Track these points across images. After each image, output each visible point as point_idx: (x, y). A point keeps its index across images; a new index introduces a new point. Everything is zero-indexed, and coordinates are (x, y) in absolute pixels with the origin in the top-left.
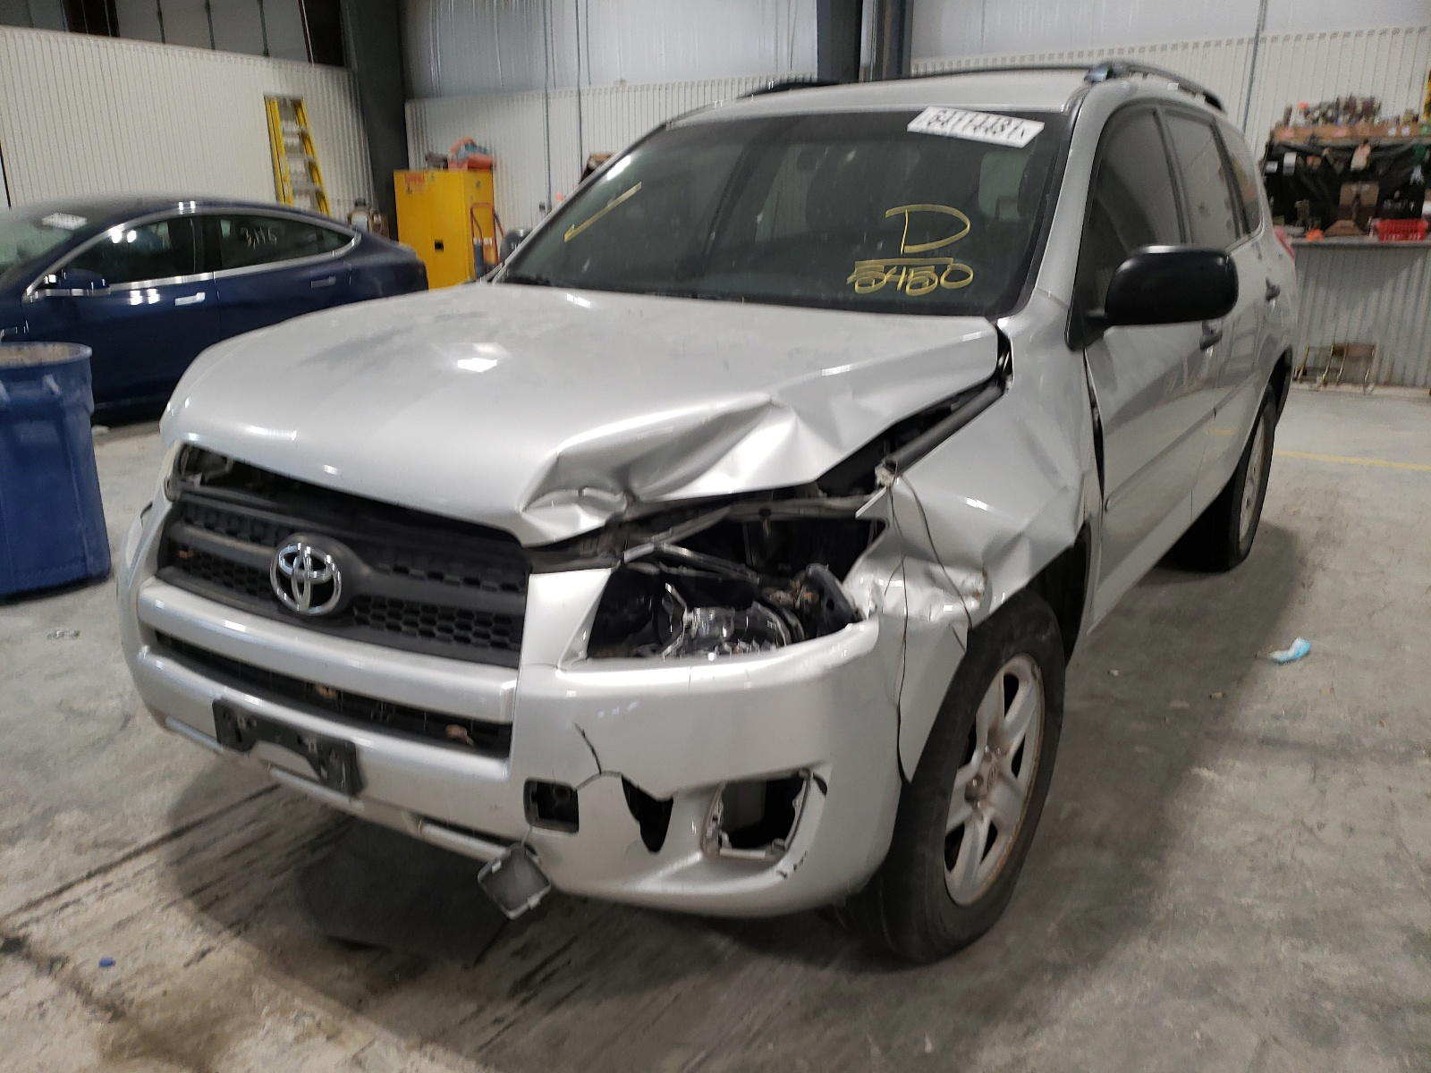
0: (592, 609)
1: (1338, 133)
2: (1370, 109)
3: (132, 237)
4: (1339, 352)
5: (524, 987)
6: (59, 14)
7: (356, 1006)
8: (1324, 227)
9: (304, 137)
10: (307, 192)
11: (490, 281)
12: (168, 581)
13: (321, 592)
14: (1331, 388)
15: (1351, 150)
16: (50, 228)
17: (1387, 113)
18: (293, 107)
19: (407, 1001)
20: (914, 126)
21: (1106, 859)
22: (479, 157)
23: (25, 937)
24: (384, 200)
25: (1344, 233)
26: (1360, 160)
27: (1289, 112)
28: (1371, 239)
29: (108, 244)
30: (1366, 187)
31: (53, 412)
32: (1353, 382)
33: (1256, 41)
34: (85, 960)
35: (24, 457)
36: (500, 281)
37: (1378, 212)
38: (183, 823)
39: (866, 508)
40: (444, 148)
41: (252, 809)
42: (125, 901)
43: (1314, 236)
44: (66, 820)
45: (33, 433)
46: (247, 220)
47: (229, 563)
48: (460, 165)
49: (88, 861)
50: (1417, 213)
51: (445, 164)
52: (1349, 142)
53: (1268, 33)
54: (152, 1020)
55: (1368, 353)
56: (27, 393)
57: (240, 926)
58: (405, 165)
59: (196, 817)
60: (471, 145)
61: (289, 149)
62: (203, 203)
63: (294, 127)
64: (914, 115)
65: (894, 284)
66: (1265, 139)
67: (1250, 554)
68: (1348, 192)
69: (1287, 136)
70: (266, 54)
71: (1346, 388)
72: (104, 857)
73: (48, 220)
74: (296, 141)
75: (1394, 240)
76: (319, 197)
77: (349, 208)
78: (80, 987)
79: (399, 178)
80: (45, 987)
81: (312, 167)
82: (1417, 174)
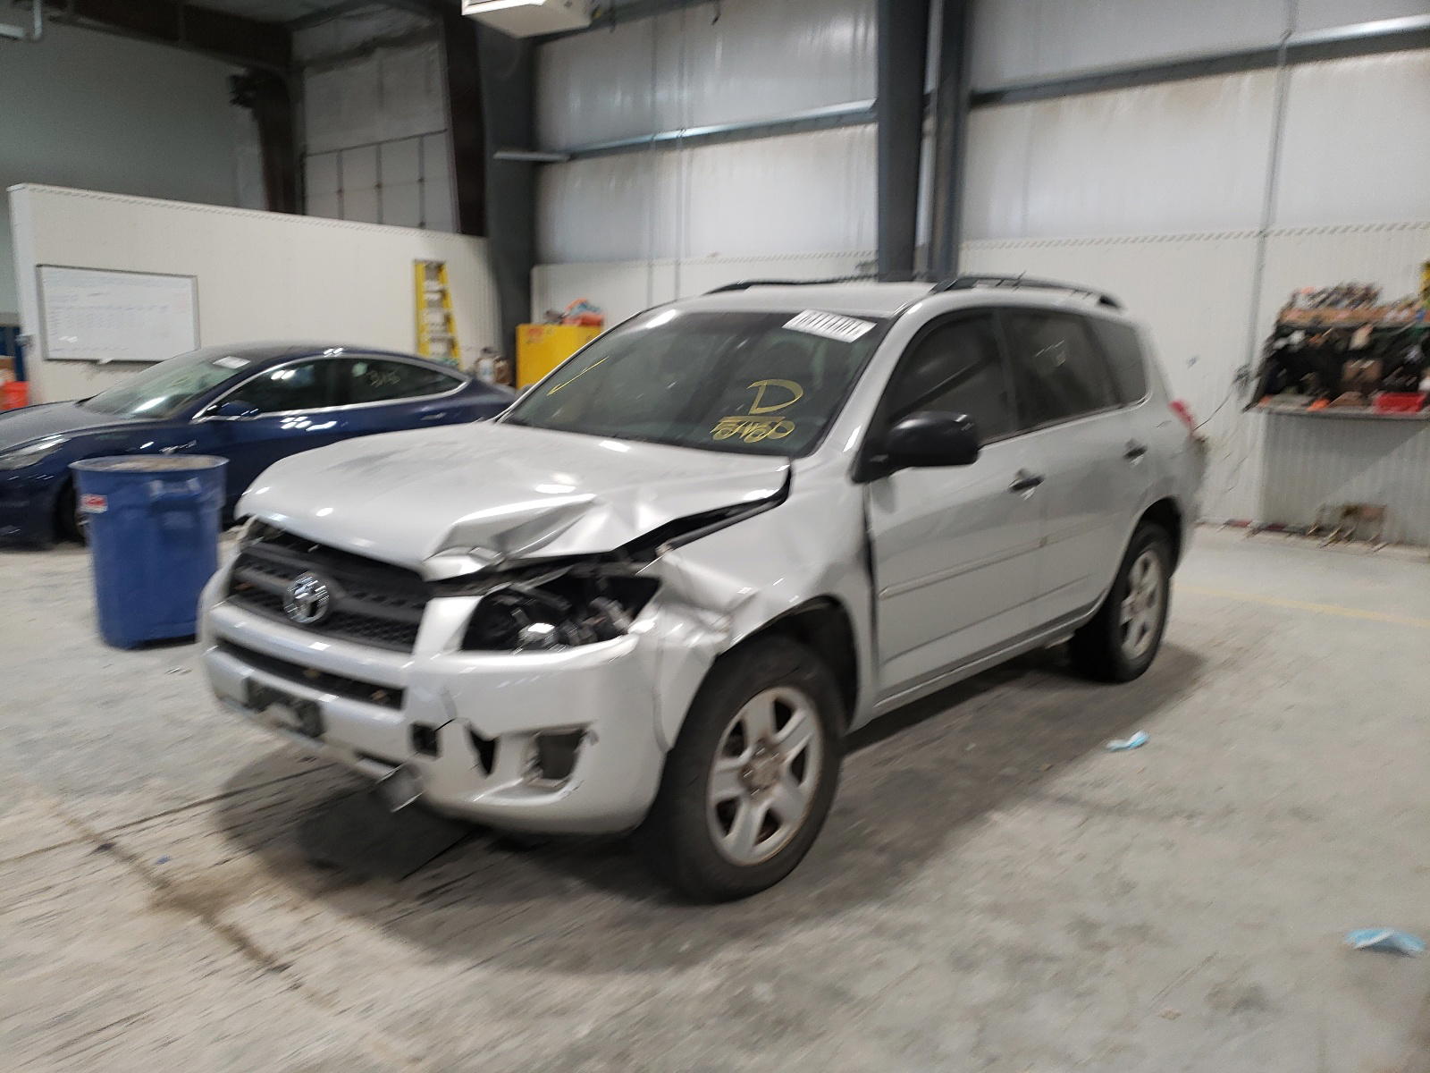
0: (464, 622)
1: (1340, 316)
2: (1368, 295)
3: (290, 374)
4: (1351, 511)
5: (428, 895)
6: (258, 190)
7: (317, 894)
8: (1331, 397)
9: (443, 293)
10: (441, 340)
11: (497, 420)
12: (231, 603)
13: (314, 608)
14: (1340, 545)
15: (1350, 331)
16: (220, 367)
17: (1386, 298)
18: (436, 269)
19: (350, 897)
20: (790, 324)
21: (881, 860)
22: (589, 314)
23: (115, 844)
24: (508, 349)
25: (1348, 405)
26: (1360, 339)
27: (1294, 296)
28: (1371, 411)
29: (267, 379)
30: (1369, 363)
31: (191, 505)
32: (1364, 539)
33: (1263, 234)
34: (151, 857)
35: (169, 538)
36: (504, 422)
37: (1378, 385)
38: (233, 790)
39: (645, 570)
40: (561, 307)
41: (282, 785)
42: (181, 830)
43: (1319, 406)
44: (156, 782)
45: (176, 520)
46: (379, 364)
47: (264, 592)
48: (575, 320)
49: (162, 807)
50: (1414, 389)
51: (560, 319)
52: (1348, 324)
53: (1275, 228)
54: (184, 891)
55: (1378, 515)
56: (176, 490)
57: (254, 848)
58: (527, 319)
59: (241, 788)
60: (584, 305)
61: (431, 304)
62: (347, 350)
63: (435, 286)
64: (792, 316)
65: (739, 434)
66: (1273, 321)
67: (1147, 672)
68: (1352, 367)
69: (1291, 317)
70: (422, 225)
71: (1354, 546)
72: (176, 805)
73: (222, 361)
74: (436, 297)
75: (1393, 412)
76: (452, 344)
77: (475, 355)
78: (144, 872)
79: (523, 330)
80: (122, 869)
81: (448, 320)
82: (1414, 353)
